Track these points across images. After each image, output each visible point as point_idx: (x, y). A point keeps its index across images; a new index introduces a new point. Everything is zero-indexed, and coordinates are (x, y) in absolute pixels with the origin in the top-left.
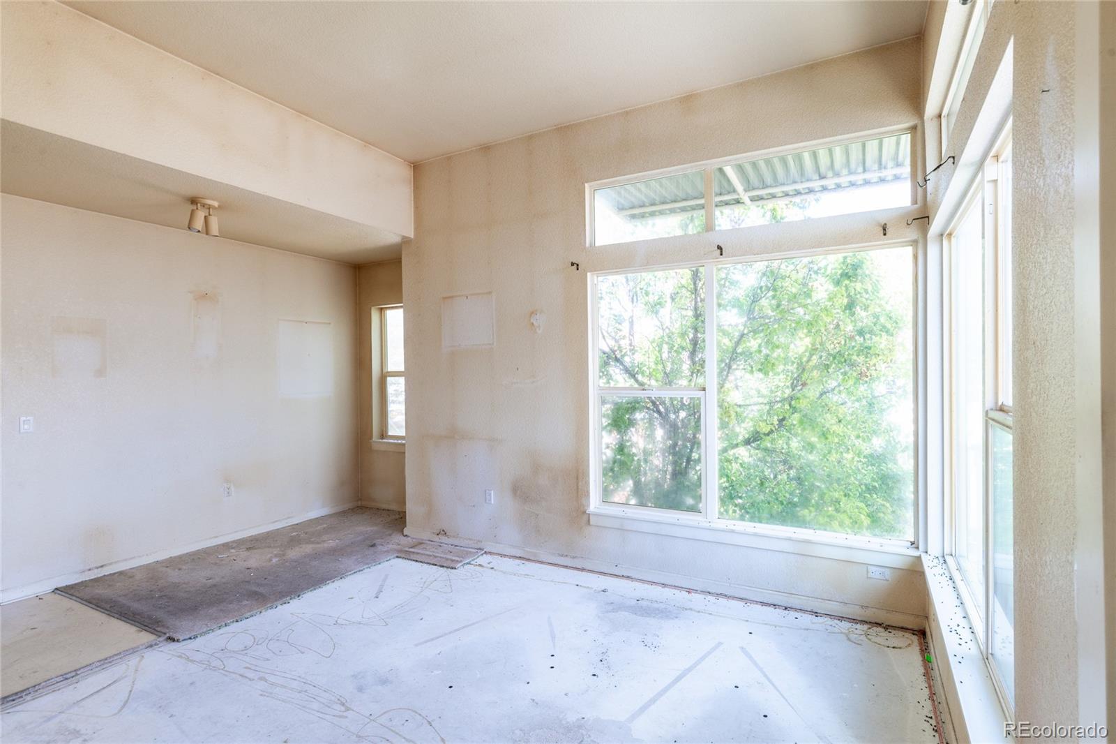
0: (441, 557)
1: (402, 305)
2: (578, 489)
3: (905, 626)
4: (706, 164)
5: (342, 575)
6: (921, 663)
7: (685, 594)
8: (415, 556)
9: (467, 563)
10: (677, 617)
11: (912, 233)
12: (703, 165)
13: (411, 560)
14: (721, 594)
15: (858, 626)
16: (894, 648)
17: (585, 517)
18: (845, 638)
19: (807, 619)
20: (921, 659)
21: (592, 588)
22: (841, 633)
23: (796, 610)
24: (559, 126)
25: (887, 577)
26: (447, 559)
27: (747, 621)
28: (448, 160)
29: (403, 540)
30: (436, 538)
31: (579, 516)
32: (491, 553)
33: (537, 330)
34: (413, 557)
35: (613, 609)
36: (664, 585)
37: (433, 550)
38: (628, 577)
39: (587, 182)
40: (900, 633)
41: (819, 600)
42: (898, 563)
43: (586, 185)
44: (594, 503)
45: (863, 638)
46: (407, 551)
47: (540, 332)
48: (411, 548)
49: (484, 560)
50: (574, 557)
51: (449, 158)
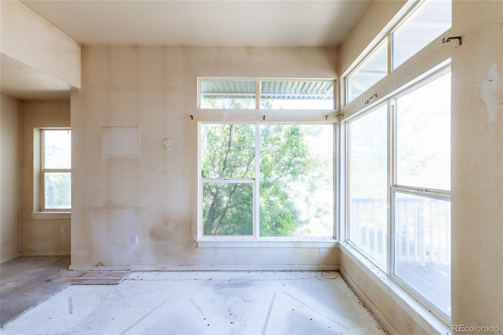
0: (105, 279)
1: (70, 128)
2: (191, 230)
3: (332, 269)
4: (257, 79)
5: (34, 304)
6: (345, 282)
7: (247, 273)
8: (85, 281)
9: (124, 280)
10: (251, 285)
11: (335, 120)
12: (256, 79)
13: (83, 284)
14: (263, 270)
15: (318, 273)
16: (334, 279)
17: (195, 244)
18: (317, 279)
19: (299, 274)
20: (344, 281)
21: (204, 280)
22: (314, 277)
23: (294, 271)
24: (182, 45)
25: (327, 252)
26: (110, 280)
27: (279, 280)
28: (108, 48)
29: (70, 273)
30: (96, 268)
31: (192, 244)
32: (135, 271)
33: (168, 148)
34: (84, 282)
35: (220, 288)
36: (237, 271)
37: (97, 275)
38: (218, 270)
39: (198, 76)
40: (332, 273)
41: (302, 265)
42: (330, 245)
43: (197, 77)
44: (200, 236)
45: (322, 277)
46: (78, 280)
47: (169, 149)
48: (80, 277)
49: (133, 275)
50: (189, 265)
51: (109, 47)
